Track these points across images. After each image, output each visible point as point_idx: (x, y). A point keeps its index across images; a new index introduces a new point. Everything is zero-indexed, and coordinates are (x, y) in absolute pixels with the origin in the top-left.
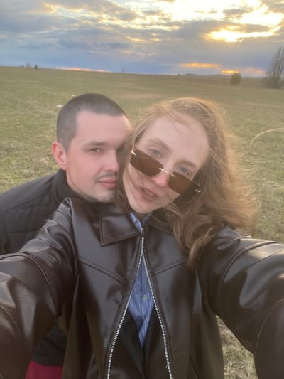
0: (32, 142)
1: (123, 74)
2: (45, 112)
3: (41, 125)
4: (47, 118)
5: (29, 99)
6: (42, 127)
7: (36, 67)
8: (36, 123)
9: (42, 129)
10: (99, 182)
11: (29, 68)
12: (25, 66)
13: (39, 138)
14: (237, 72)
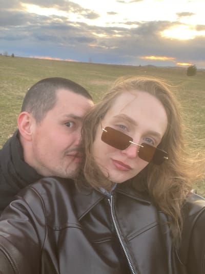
0: (3, 120)
1: (90, 64)
2: (17, 94)
3: (12, 106)
4: (19, 99)
5: (3, 83)
6: (13, 107)
7: (13, 56)
8: (8, 104)
9: (13, 109)
10: (68, 155)
11: (6, 56)
12: (2, 54)
13: (10, 117)
14: (193, 65)
